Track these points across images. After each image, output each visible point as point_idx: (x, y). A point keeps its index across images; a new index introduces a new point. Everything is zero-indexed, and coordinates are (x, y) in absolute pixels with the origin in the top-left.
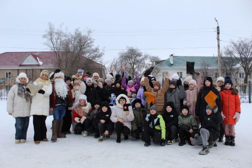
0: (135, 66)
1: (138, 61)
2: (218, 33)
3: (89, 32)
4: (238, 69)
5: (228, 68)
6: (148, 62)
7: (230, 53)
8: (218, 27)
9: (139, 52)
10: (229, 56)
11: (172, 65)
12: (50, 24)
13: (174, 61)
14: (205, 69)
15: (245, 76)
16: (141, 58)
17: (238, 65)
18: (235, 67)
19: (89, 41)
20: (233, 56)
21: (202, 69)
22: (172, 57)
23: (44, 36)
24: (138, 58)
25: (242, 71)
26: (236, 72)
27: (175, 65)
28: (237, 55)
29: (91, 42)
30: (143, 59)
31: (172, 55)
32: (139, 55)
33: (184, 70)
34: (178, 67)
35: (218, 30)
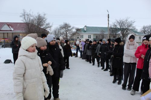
0: (68, 32)
1: (69, 30)
3: (45, 15)
4: (119, 34)
5: (114, 33)
6: (74, 30)
7: (116, 26)
8: (108, 15)
9: (70, 25)
10: (115, 27)
11: (86, 31)
12: (24, 10)
13: (86, 29)
14: (103, 34)
16: (70, 28)
18: (118, 33)
19: (44, 19)
21: (101, 34)
22: (86, 27)
23: (21, 16)
24: (69, 28)
27: (87, 32)
28: (119, 27)
29: (46, 20)
30: (72, 29)
31: (86, 26)
32: (70, 27)
33: (92, 34)
34: (89, 33)
35: (108, 16)
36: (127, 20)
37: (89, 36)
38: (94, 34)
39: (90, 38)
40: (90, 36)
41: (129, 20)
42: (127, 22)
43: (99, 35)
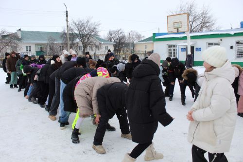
2: (67, 16)
4: (77, 43)
7: (72, 30)
8: (67, 11)
10: (71, 32)
11: (21, 39)
13: (21, 35)
14: (52, 44)
15: (83, 49)
17: (77, 40)
18: (75, 42)
20: (73, 32)
21: (49, 44)
22: (20, 32)
25: (81, 44)
26: (76, 45)
27: (24, 40)
28: (77, 32)
31: (20, 30)
33: (33, 44)
34: (27, 42)
35: (67, 14)
36: (88, 22)
37: (27, 47)
38: (37, 45)
39: (30, 51)
40: (30, 47)
41: (92, 21)
42: (89, 24)
43: (46, 45)
